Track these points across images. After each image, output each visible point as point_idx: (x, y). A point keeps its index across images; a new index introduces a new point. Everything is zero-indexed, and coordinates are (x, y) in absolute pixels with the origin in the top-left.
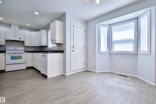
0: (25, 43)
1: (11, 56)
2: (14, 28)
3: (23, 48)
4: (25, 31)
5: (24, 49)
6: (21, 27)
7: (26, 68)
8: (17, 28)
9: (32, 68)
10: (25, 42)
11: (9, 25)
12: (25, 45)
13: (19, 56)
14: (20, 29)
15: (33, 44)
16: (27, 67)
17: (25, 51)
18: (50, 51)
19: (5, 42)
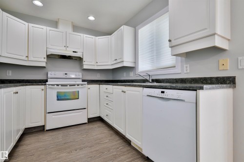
0: (84, 63)
1: (58, 92)
2: (64, 29)
3: (81, 74)
4: (85, 35)
5: (81, 77)
6: (76, 28)
7: (86, 121)
8: (70, 30)
9: (100, 119)
10: (84, 60)
11: (55, 24)
12: (85, 67)
13: (74, 92)
14: (74, 31)
15: (99, 64)
16: (89, 119)
17: (83, 81)
18: (151, 81)
19: (45, 60)
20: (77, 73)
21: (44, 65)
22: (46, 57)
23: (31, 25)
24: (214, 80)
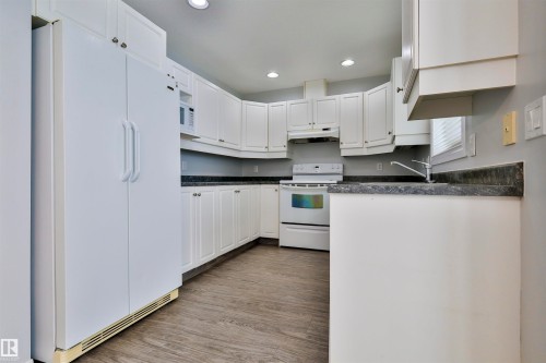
0: (341, 146)
1: (293, 195)
2: (312, 95)
3: (340, 166)
5: (341, 170)
6: (332, 87)
8: (321, 94)
10: (341, 141)
11: (299, 91)
12: (344, 153)
14: (328, 93)
15: (370, 144)
18: (428, 178)
19: (285, 149)
20: (336, 165)
21: (284, 156)
22: (285, 144)
23: (271, 104)
24: (494, 173)
